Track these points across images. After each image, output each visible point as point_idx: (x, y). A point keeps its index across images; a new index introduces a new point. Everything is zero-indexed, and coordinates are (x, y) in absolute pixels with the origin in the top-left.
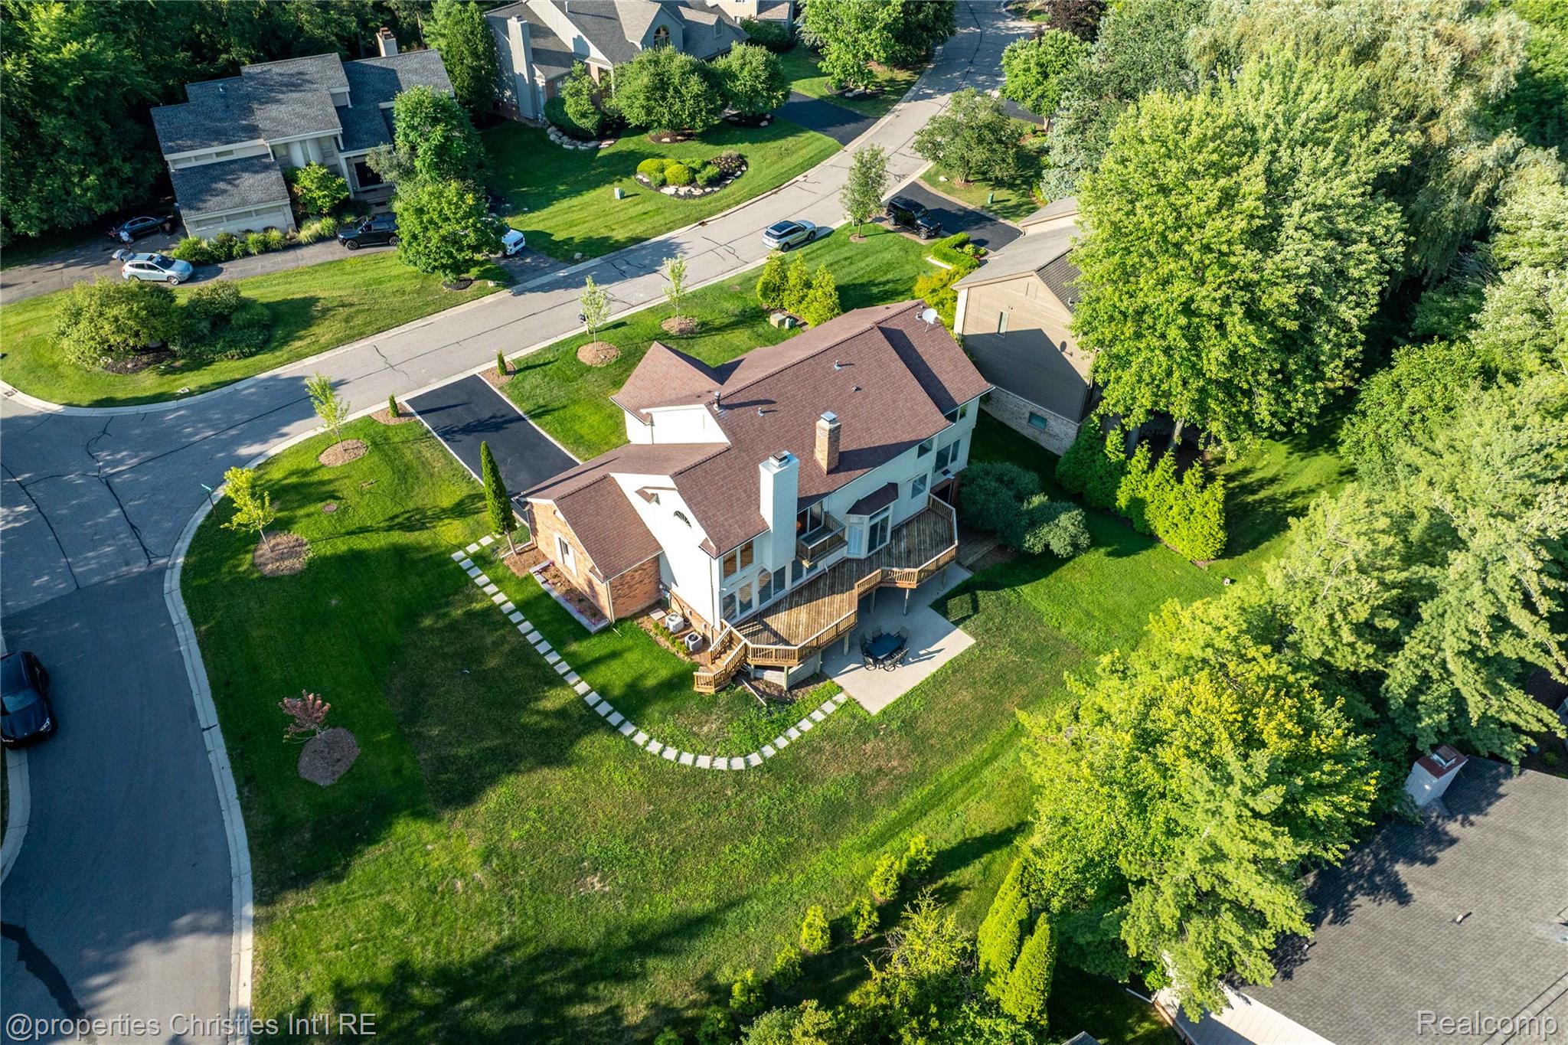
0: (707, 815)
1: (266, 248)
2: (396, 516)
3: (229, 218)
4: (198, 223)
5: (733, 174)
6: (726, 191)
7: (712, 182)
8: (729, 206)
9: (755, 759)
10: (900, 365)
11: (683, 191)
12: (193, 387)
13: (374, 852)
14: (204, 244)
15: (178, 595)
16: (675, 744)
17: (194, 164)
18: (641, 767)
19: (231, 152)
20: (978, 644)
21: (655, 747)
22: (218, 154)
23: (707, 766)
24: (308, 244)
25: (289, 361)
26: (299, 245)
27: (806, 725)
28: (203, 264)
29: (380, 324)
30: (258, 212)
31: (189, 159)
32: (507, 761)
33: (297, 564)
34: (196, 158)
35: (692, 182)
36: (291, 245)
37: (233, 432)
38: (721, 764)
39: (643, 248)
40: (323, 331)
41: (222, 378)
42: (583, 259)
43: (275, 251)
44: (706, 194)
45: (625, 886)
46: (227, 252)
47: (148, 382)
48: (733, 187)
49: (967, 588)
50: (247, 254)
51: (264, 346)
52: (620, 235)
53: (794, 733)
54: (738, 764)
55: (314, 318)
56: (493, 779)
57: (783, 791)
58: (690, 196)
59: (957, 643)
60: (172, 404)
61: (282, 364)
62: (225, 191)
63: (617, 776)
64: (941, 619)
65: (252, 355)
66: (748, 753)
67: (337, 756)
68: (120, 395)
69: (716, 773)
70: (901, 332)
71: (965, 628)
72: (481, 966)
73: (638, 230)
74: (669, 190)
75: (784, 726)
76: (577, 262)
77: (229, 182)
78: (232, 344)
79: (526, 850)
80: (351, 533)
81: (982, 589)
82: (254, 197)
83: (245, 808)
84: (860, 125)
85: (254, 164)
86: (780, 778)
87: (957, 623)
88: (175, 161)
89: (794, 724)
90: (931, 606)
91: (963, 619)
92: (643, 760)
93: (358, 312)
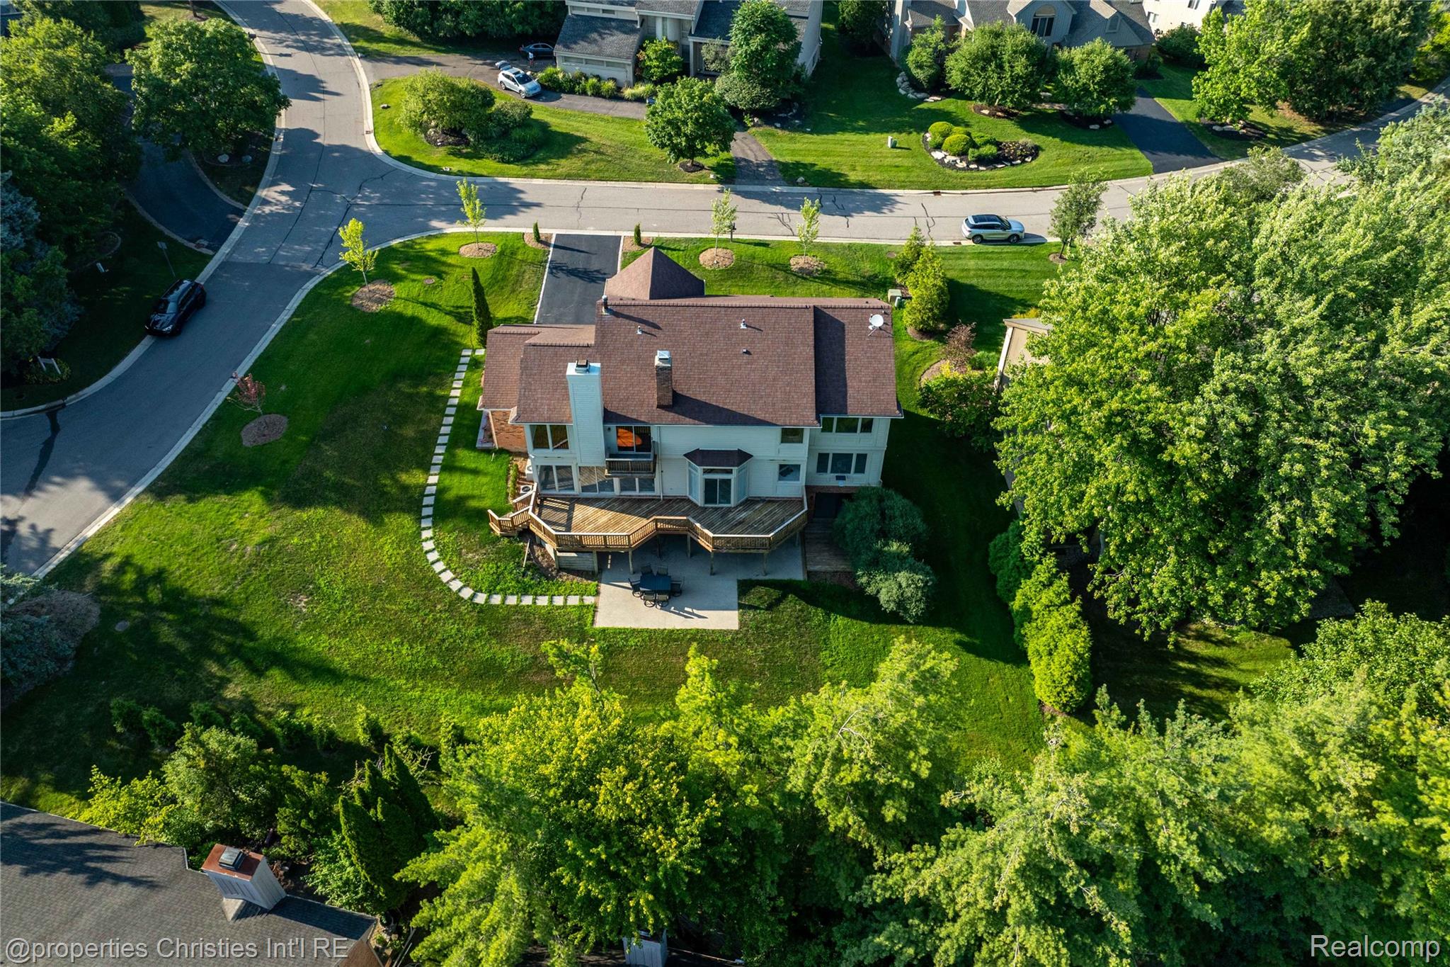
0: (409, 610)
1: (597, 93)
2: (462, 307)
3: (587, 61)
4: (566, 59)
5: (1010, 161)
6: (989, 173)
7: (981, 160)
8: (976, 187)
9: (481, 599)
10: (810, 352)
11: (950, 158)
12: (455, 169)
13: (224, 498)
14: (560, 76)
15: (306, 292)
16: (441, 553)
17: (585, 13)
18: (407, 553)
19: (612, 12)
20: (737, 632)
21: (429, 545)
22: (604, 11)
23: (445, 581)
24: (628, 100)
25: (525, 176)
26: (622, 99)
27: (543, 601)
28: (551, 90)
29: (606, 174)
30: (609, 64)
31: (583, 8)
32: (344, 497)
33: (376, 308)
34: (589, 9)
35: (962, 154)
36: (616, 96)
37: (443, 209)
38: (456, 585)
39: (863, 194)
40: (566, 164)
41: (476, 171)
42: (803, 184)
43: (604, 97)
44: (967, 169)
45: (315, 616)
46: (571, 87)
47: (437, 156)
48: (1002, 172)
49: (786, 588)
50: (584, 93)
51: (521, 159)
52: (853, 177)
53: (528, 600)
54: (467, 593)
55: (571, 153)
56: (324, 502)
57: (471, 632)
58: (952, 166)
59: (726, 620)
60: (433, 175)
61: (518, 176)
62: (595, 41)
63: (387, 547)
64: (736, 596)
65: (509, 162)
66: (481, 591)
67: (266, 432)
68: (416, 157)
69: (445, 587)
70: (843, 326)
71: (742, 615)
72: (194, 602)
73: (874, 177)
74: (938, 155)
75: (525, 591)
76: (796, 184)
77: (600, 35)
78: (501, 150)
79: (290, 554)
80: (425, 304)
81: (796, 595)
82: (608, 51)
83: (200, 433)
84: (1201, 160)
85: (625, 26)
86: (480, 622)
87: (741, 606)
88: (573, 8)
89: (536, 594)
90: (739, 581)
91: (751, 607)
92: (413, 548)
93: (602, 160)
